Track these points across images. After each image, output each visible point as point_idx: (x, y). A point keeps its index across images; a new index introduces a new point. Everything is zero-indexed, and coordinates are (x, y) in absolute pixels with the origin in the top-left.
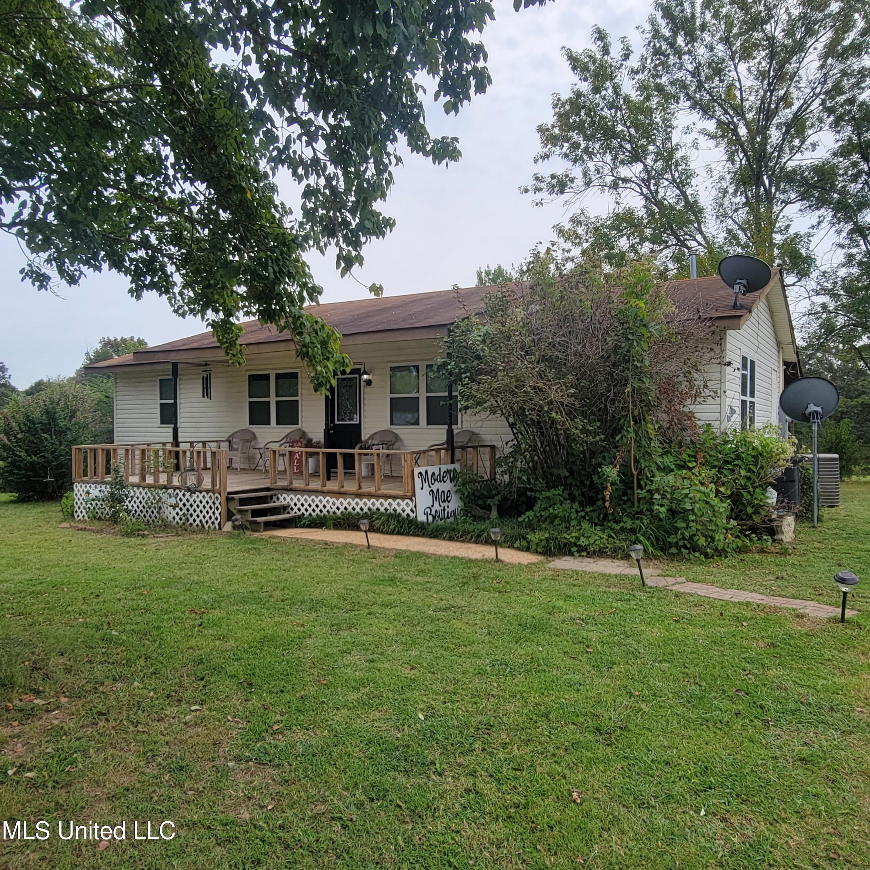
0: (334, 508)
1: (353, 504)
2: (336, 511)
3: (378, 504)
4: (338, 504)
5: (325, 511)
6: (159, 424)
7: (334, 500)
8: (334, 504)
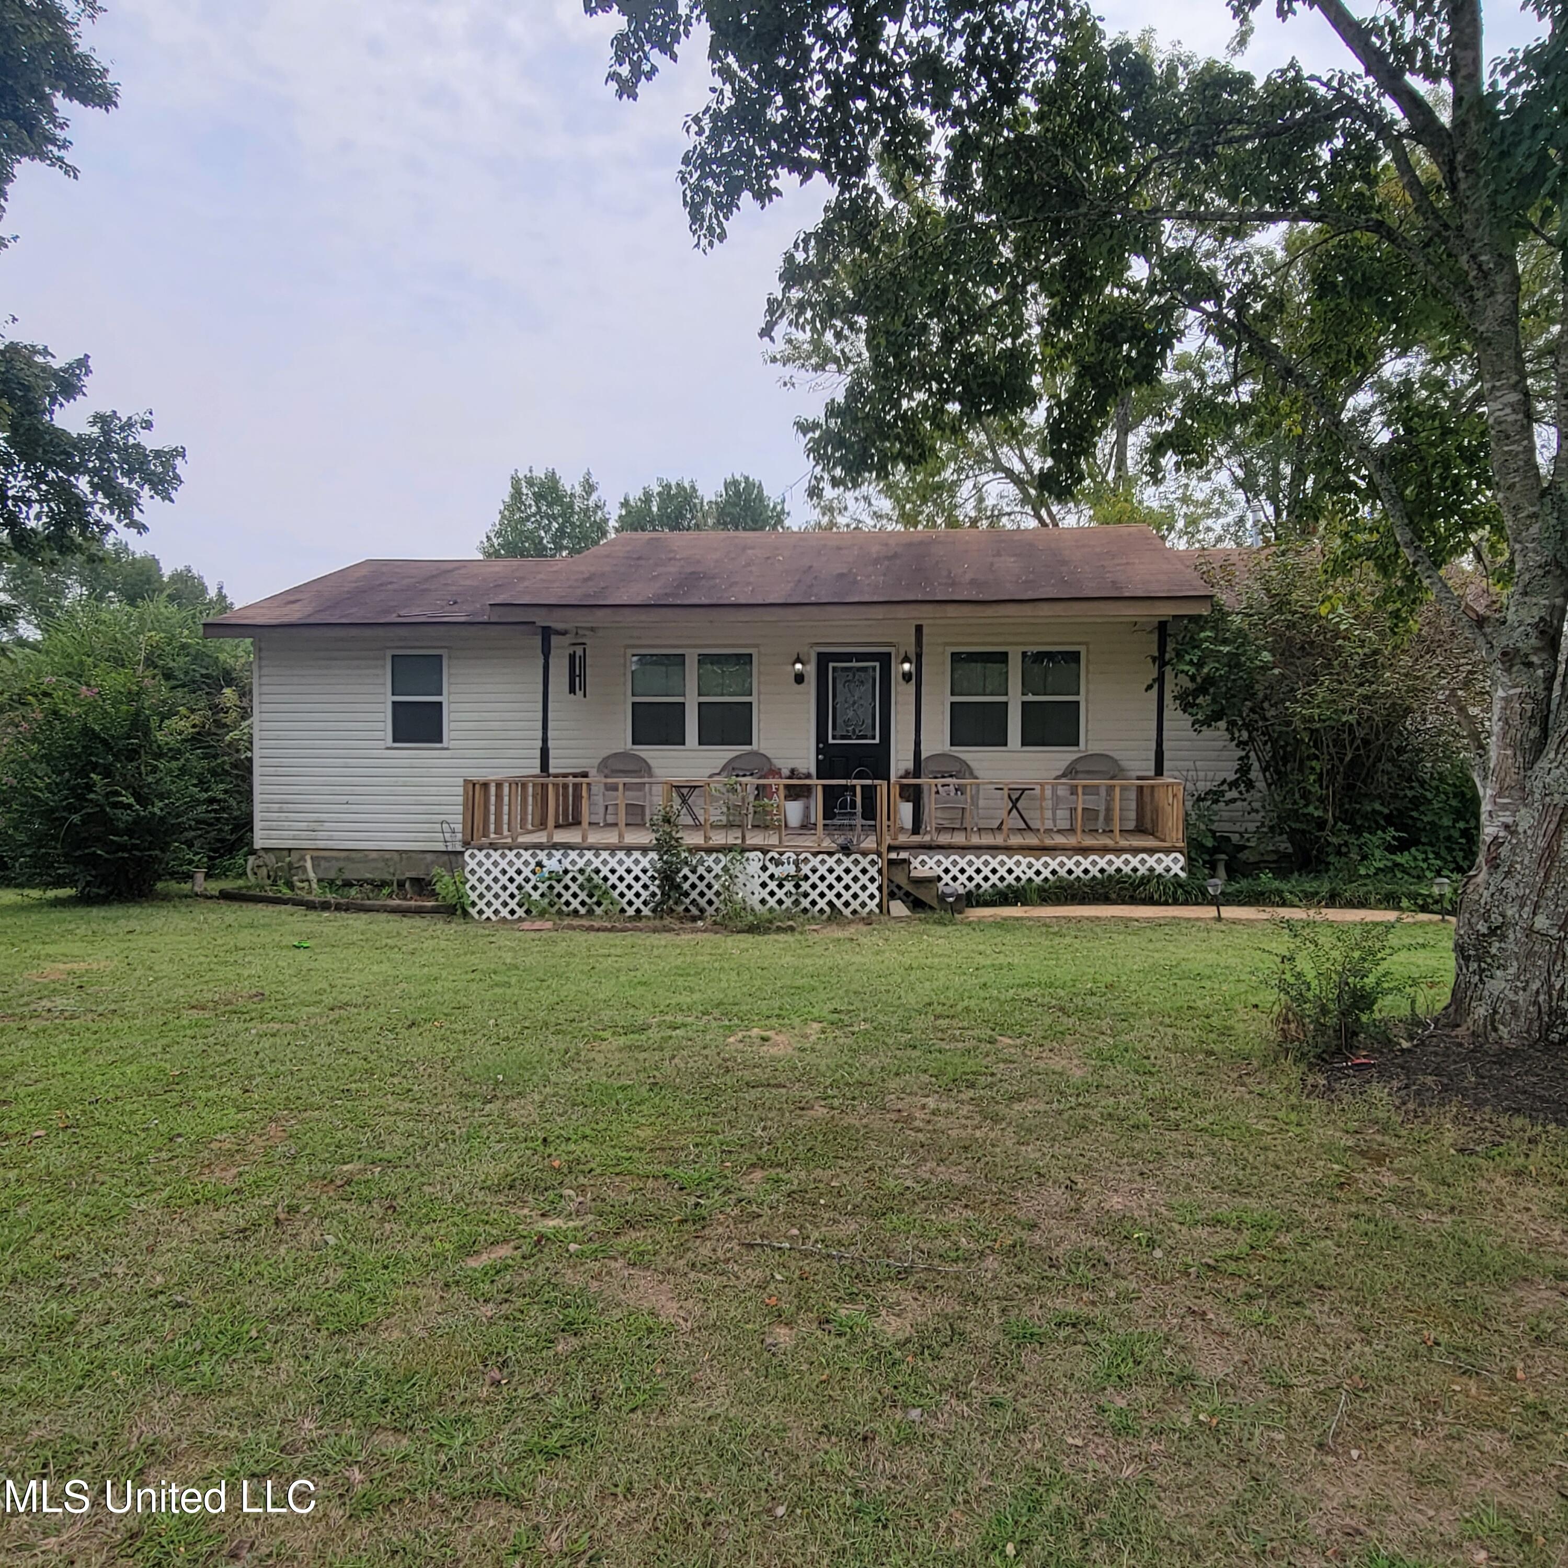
0: (1031, 873)
1: (1070, 864)
2: (1034, 877)
3: (1118, 862)
4: (1038, 865)
5: (1010, 879)
6: (389, 742)
7: (1032, 860)
8: (1030, 866)
